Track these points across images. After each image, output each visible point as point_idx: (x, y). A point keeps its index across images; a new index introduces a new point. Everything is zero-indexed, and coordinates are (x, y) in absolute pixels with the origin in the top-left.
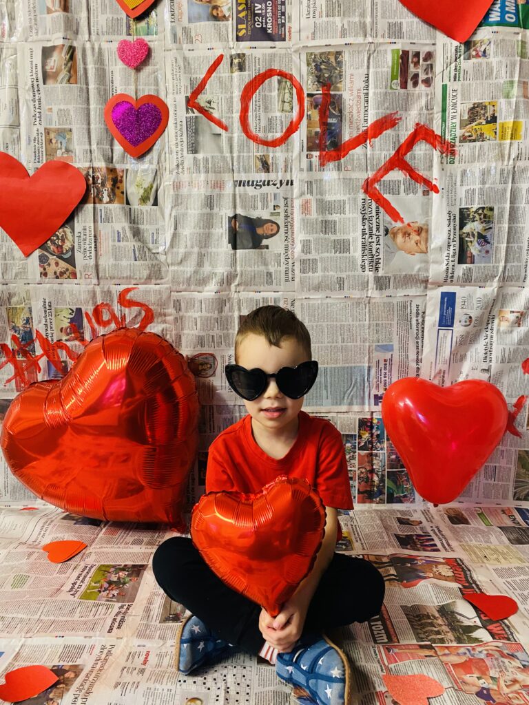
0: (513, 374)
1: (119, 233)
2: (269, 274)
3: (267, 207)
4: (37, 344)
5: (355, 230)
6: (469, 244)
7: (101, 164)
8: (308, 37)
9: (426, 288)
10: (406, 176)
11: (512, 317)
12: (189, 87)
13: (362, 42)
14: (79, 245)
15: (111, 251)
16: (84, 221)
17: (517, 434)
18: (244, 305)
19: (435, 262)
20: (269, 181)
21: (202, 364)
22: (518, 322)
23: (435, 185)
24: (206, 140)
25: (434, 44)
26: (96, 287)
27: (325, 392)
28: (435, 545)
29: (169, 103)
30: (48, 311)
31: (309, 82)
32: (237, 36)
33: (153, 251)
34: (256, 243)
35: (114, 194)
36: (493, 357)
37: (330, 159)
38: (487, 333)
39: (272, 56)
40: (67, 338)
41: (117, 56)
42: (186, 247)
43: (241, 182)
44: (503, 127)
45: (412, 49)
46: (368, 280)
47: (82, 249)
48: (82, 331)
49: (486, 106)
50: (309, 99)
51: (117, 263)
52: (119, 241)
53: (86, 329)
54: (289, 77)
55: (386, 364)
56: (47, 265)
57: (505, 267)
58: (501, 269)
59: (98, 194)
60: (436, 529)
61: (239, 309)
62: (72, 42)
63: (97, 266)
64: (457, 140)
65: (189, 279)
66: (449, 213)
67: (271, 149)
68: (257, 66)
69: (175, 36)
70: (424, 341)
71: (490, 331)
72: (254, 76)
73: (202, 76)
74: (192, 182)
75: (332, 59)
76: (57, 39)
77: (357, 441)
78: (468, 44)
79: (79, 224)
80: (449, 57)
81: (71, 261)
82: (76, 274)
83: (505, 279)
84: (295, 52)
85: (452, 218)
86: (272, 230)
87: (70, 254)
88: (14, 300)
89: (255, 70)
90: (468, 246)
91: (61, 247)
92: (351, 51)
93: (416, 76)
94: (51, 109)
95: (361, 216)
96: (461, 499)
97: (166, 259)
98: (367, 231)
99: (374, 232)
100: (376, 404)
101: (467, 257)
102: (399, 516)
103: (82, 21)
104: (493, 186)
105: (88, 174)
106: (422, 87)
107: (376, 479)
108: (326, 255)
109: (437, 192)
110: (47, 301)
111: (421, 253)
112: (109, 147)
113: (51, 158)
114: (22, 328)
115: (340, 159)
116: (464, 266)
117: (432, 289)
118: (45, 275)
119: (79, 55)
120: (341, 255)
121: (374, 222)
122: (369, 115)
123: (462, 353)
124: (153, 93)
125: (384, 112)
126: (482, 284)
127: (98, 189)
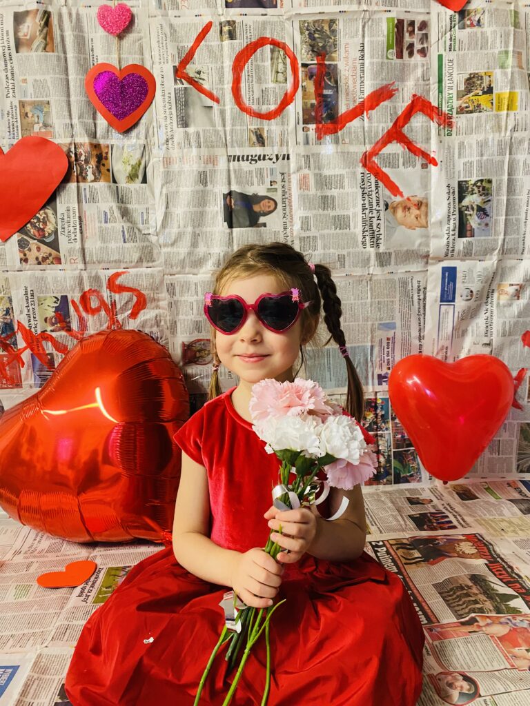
0: (513, 346)
1: (105, 214)
3: (263, 183)
4: (19, 336)
5: (355, 206)
6: (469, 217)
7: (83, 139)
8: (300, 5)
9: (427, 263)
10: (404, 149)
11: (511, 290)
12: (177, 55)
13: (357, 10)
14: (63, 228)
15: (98, 233)
16: (67, 201)
17: (517, 405)
19: (435, 236)
20: (264, 156)
21: (199, 351)
22: (517, 295)
23: (433, 158)
24: (196, 113)
25: (428, 13)
26: (83, 272)
27: (327, 374)
28: (451, 522)
29: (156, 74)
30: (30, 300)
31: (303, 51)
33: (143, 232)
34: (253, 221)
35: (100, 172)
36: (494, 330)
37: (327, 132)
38: (487, 307)
39: (264, 24)
40: (52, 328)
41: (97, 23)
42: (179, 227)
43: (235, 156)
44: (499, 97)
45: (407, 18)
46: (370, 256)
47: (66, 231)
48: (68, 320)
49: (482, 77)
50: (303, 69)
51: (105, 245)
52: (106, 222)
53: (73, 318)
54: (282, 46)
55: (388, 343)
56: (28, 250)
57: (504, 240)
58: (500, 242)
59: (81, 173)
60: (448, 507)
62: (46, 7)
63: (83, 250)
64: (454, 111)
65: (183, 261)
66: (448, 186)
67: (266, 122)
68: (249, 34)
69: (160, 1)
70: (426, 317)
71: (490, 305)
72: (245, 45)
73: (190, 45)
74: (183, 157)
75: (326, 28)
76: (30, 4)
78: (463, 13)
79: (61, 206)
80: (444, 27)
81: (54, 245)
82: (60, 259)
83: (504, 252)
84: (287, 19)
86: (269, 207)
87: (53, 237)
89: (247, 38)
90: (468, 220)
91: (43, 230)
92: (345, 19)
93: (411, 46)
94: (26, 80)
95: (361, 191)
96: (468, 475)
97: (158, 239)
98: (367, 206)
99: (374, 207)
100: (380, 384)
101: (467, 231)
102: (409, 496)
104: (490, 158)
105: (69, 151)
106: (417, 58)
107: (382, 459)
108: (326, 232)
109: (436, 164)
110: (29, 290)
111: (421, 227)
112: (91, 121)
113: (27, 134)
114: (2, 320)
115: (337, 132)
116: (464, 240)
117: (433, 264)
118: (26, 261)
119: (54, 20)
120: (341, 231)
121: (374, 196)
122: (365, 86)
123: (463, 327)
124: (137, 62)
125: (380, 82)
126: (481, 258)
127: (81, 167)
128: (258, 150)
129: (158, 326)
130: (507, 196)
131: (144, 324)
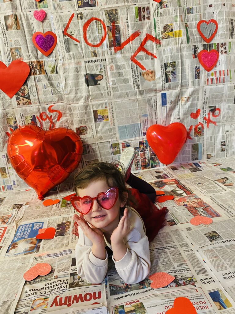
0: (187, 118)
1: (45, 86)
2: (102, 94)
3: (98, 70)
5: (130, 75)
6: (169, 75)
7: (34, 60)
8: (104, 5)
9: (156, 92)
10: (145, 53)
11: (185, 99)
12: (63, 27)
13: (124, 5)
14: (31, 92)
15: (43, 92)
16: (31, 82)
17: (190, 138)
18: (94, 106)
19: (157, 83)
20: (97, 60)
21: (82, 130)
22: (188, 101)
23: (155, 56)
24: (72, 47)
25: (149, 4)
26: (39, 106)
27: (126, 134)
28: (168, 177)
29: (56, 34)
30: (22, 118)
31: (107, 21)
32: (78, 6)
33: (59, 90)
34: (96, 83)
35: (41, 71)
36: (181, 114)
37: (118, 50)
39: (92, 13)
41: (34, 17)
42: (70, 88)
43: (87, 61)
44: (175, 33)
45: (142, 6)
46: (136, 92)
48: (36, 123)
49: (169, 26)
51: (46, 96)
52: (45, 88)
53: (38, 122)
54: (100, 20)
55: (146, 121)
56: (20, 100)
57: (181, 82)
58: (180, 83)
59: (35, 72)
61: (93, 108)
62: (15, 13)
63: (39, 99)
64: (161, 38)
65: (73, 99)
66: (161, 65)
67: (96, 48)
68: (87, 17)
69: (55, 7)
70: (157, 111)
71: (179, 105)
72: (86, 21)
73: (67, 22)
74: (69, 63)
75: (114, 12)
76: (9, 13)
77: (139, 149)
78: (161, 3)
79: (29, 84)
80: (155, 8)
81: (29, 98)
82: (31, 103)
83: (181, 86)
84: (100, 10)
85: (162, 67)
86: (101, 78)
87: (28, 95)
88: (9, 115)
89: (87, 19)
90: (168, 76)
91: (24, 93)
92: (120, 9)
93: (144, 16)
94: (11, 40)
95: (131, 69)
96: (175, 163)
97: (64, 93)
98: (134, 75)
99: (137, 75)
100: (144, 135)
101: (168, 80)
102: (156, 170)
103: (18, 4)
104: (174, 54)
105: (30, 64)
106: (147, 20)
107: (147, 161)
108: (121, 85)
109: (156, 58)
110: (22, 114)
111: (153, 80)
112: (36, 53)
113: (14, 59)
114: (13, 125)
115: (121, 49)
116: (168, 83)
117: (158, 93)
118: (19, 104)
119: (19, 18)
120: (126, 84)
121: (136, 71)
122: (130, 32)
123: (170, 114)
124: (50, 30)
125: (135, 30)
126: (175, 89)
127: (34, 69)
128: (95, 58)
129: (67, 123)
130: (181, 66)
131: (62, 123)
